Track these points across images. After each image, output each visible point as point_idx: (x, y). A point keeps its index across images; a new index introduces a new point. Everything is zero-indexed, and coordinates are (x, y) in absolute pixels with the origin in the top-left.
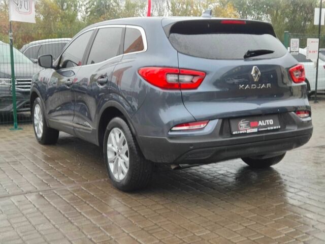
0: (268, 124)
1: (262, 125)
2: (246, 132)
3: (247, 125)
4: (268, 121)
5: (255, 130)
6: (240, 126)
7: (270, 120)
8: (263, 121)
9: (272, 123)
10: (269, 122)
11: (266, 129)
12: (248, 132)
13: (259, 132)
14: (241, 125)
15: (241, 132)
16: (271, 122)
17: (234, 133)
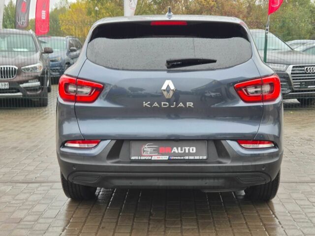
0: (187, 151)
1: (177, 152)
2: (150, 158)
3: (154, 150)
4: (187, 149)
5: (166, 158)
6: (144, 151)
7: (191, 148)
8: (179, 148)
9: (194, 151)
10: (189, 150)
11: (182, 158)
13: (169, 161)
14: (145, 149)
15: (143, 158)
16: (193, 150)
17: (133, 158)
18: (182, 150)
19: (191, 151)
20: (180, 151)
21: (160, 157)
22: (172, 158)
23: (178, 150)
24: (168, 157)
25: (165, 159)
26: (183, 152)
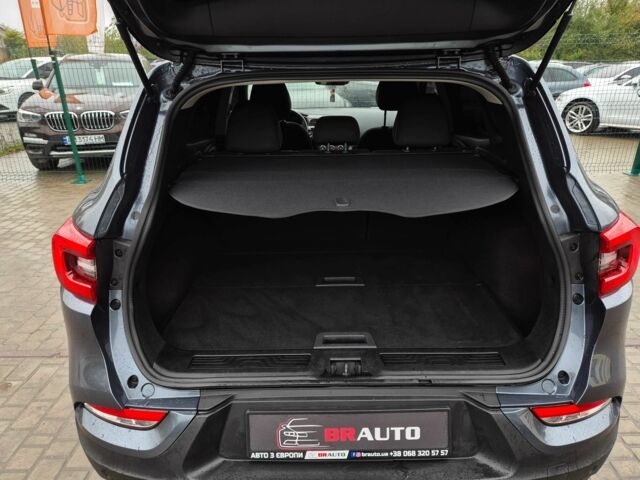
0: (398, 437)
1: (370, 438)
2: (300, 455)
4: (397, 431)
5: (342, 454)
6: (284, 438)
7: (408, 430)
8: (378, 431)
9: (417, 436)
10: (403, 433)
12: (307, 458)
16: (414, 433)
17: (256, 456)
18: (383, 434)
19: (408, 437)
20: (378, 437)
21: (328, 452)
22: (358, 455)
23: (373, 434)
24: (347, 452)
25: (341, 457)
26: (387, 438)
